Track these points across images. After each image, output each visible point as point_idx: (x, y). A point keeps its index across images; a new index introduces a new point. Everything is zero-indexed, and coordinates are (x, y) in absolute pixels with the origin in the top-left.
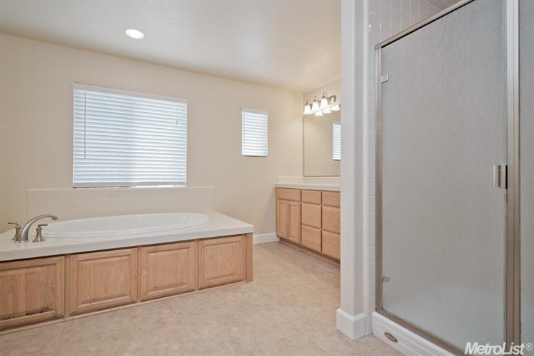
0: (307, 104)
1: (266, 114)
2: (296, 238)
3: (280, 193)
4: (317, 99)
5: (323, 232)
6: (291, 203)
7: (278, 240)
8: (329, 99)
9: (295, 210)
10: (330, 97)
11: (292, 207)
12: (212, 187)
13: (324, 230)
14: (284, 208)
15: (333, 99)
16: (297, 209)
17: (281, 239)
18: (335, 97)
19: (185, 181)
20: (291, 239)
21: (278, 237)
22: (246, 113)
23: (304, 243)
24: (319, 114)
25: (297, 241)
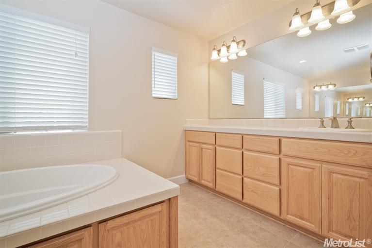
0: (214, 49)
1: (175, 56)
2: (209, 182)
3: (189, 136)
4: (225, 43)
5: (246, 179)
6: (204, 146)
7: (187, 181)
8: (238, 43)
9: (208, 153)
10: (239, 42)
11: (204, 150)
12: (121, 131)
13: (246, 177)
14: (194, 151)
15: (242, 44)
16: (212, 152)
17: (190, 181)
18: (244, 41)
19: (87, 124)
20: (203, 182)
21: (187, 179)
22: (157, 54)
23: (218, 188)
24: (224, 60)
25: (211, 185)
